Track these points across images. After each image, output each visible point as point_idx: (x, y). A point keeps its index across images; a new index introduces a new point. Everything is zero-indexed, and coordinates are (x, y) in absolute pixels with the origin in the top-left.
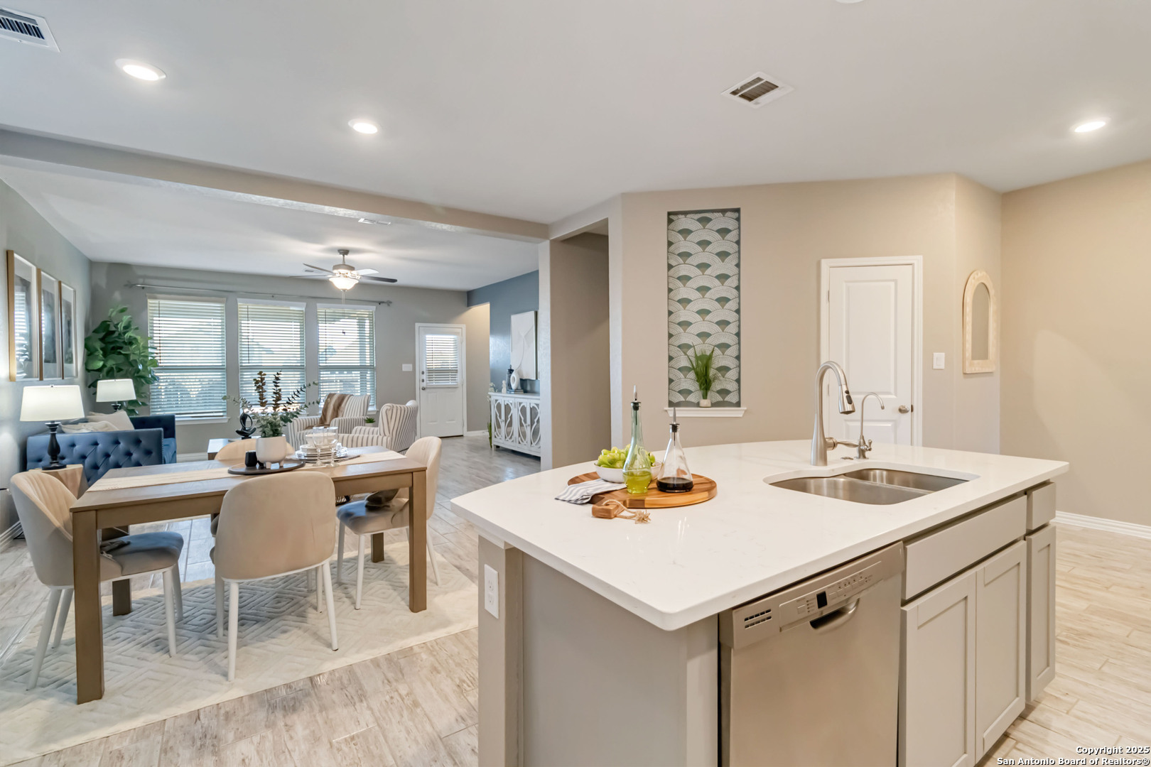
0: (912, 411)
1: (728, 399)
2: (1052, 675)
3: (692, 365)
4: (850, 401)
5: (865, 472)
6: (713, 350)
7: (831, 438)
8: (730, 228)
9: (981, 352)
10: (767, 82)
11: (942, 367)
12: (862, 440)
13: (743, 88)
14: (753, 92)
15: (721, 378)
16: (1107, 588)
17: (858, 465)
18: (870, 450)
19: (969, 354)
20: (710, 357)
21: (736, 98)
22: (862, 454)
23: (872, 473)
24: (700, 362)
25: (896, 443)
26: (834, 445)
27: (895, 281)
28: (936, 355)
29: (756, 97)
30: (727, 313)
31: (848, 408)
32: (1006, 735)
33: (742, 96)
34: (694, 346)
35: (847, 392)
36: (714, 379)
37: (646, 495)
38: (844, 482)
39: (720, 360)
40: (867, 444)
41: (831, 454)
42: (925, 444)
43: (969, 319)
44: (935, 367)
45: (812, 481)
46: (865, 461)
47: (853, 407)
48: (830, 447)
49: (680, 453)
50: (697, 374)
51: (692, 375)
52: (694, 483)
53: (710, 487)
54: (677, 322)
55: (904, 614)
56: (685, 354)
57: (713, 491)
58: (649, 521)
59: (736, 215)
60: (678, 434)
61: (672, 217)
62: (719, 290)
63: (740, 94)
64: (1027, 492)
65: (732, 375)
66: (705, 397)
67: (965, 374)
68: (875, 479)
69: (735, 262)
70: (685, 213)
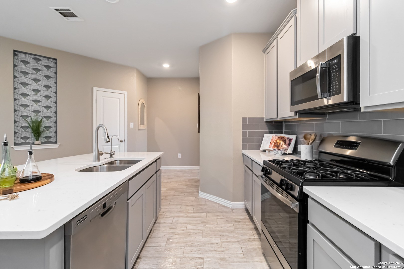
0: (124, 141)
1: (50, 140)
2: (161, 209)
3: (30, 125)
4: (108, 138)
5: (112, 162)
6: (42, 119)
7: (101, 152)
8: (52, 66)
9: (142, 123)
10: (72, 12)
11: (133, 127)
12: (111, 151)
13: (61, 10)
14: (66, 14)
15: (47, 131)
16: (170, 183)
17: (110, 160)
18: (114, 154)
19: (140, 123)
20: (40, 122)
21: (58, 12)
22: (111, 156)
23: (115, 162)
24: (35, 124)
25: (119, 151)
26: (102, 154)
27: (119, 99)
28: (131, 123)
29: (67, 17)
30: (50, 103)
31: (108, 140)
32: (151, 230)
33: (60, 13)
34: (31, 116)
35: (107, 135)
36: (43, 132)
37: (13, 186)
38: (106, 166)
39: (45, 123)
40: (113, 152)
41: (101, 157)
42: (128, 151)
43: (140, 113)
44: (131, 127)
45: (95, 168)
46: (113, 158)
47: (110, 140)
48: (101, 155)
49: (34, 164)
50: (32, 129)
51: (29, 130)
52: (42, 176)
53: (51, 177)
54: (20, 104)
55: (128, 203)
56: (25, 120)
57: (52, 179)
58: (18, 198)
59: (55, 61)
60: (33, 156)
61: (16, 53)
62: (45, 92)
63: (60, 12)
64: (156, 161)
65: (53, 130)
66: (37, 140)
67: (139, 129)
68: (116, 164)
69: (55, 81)
70: (26, 53)
